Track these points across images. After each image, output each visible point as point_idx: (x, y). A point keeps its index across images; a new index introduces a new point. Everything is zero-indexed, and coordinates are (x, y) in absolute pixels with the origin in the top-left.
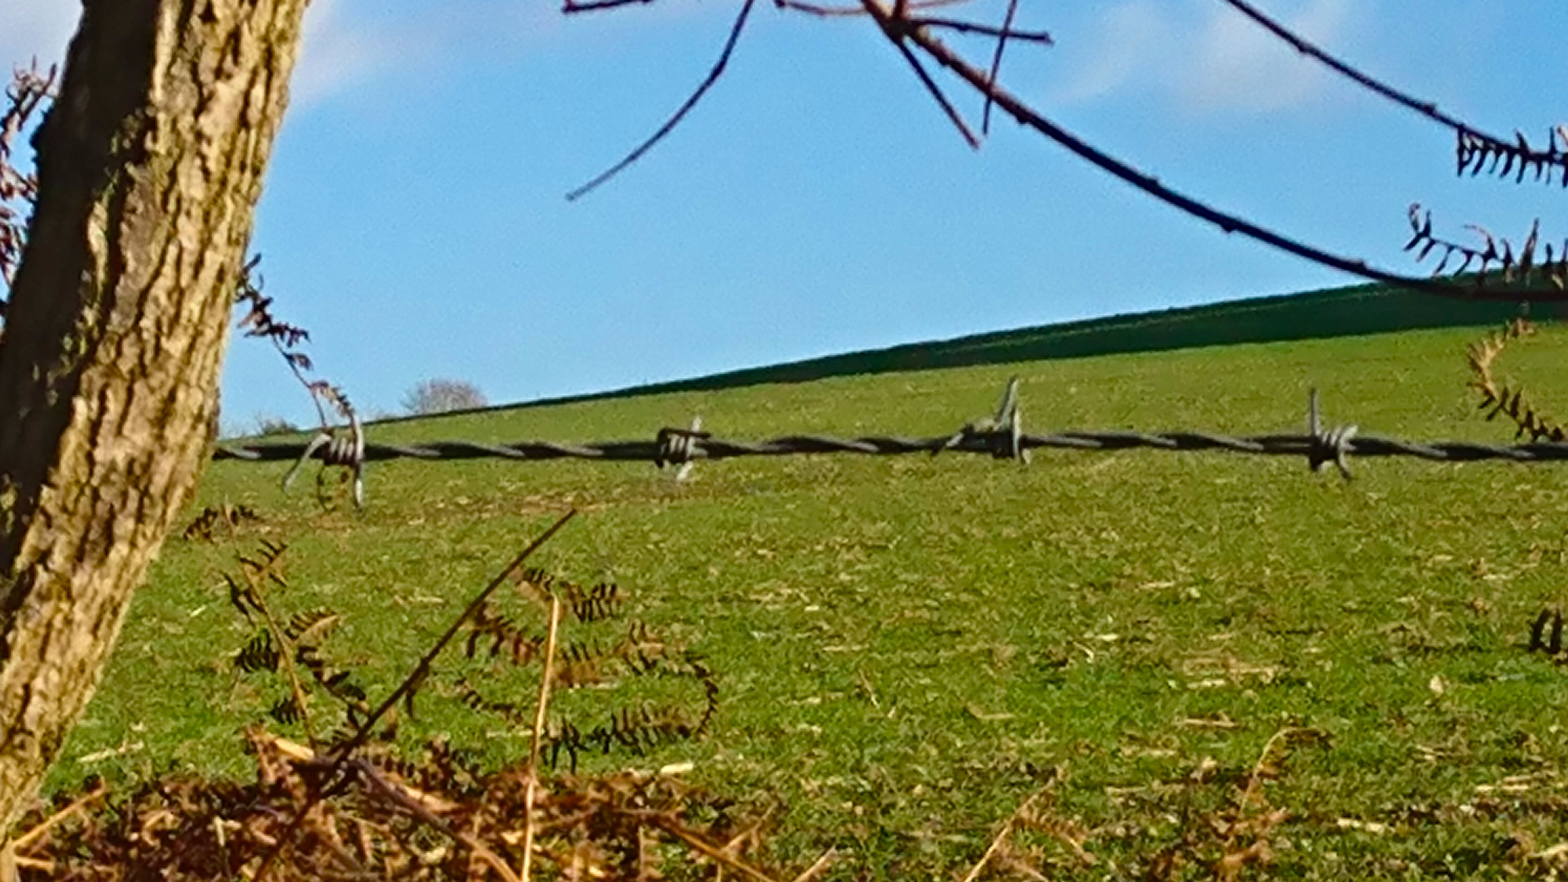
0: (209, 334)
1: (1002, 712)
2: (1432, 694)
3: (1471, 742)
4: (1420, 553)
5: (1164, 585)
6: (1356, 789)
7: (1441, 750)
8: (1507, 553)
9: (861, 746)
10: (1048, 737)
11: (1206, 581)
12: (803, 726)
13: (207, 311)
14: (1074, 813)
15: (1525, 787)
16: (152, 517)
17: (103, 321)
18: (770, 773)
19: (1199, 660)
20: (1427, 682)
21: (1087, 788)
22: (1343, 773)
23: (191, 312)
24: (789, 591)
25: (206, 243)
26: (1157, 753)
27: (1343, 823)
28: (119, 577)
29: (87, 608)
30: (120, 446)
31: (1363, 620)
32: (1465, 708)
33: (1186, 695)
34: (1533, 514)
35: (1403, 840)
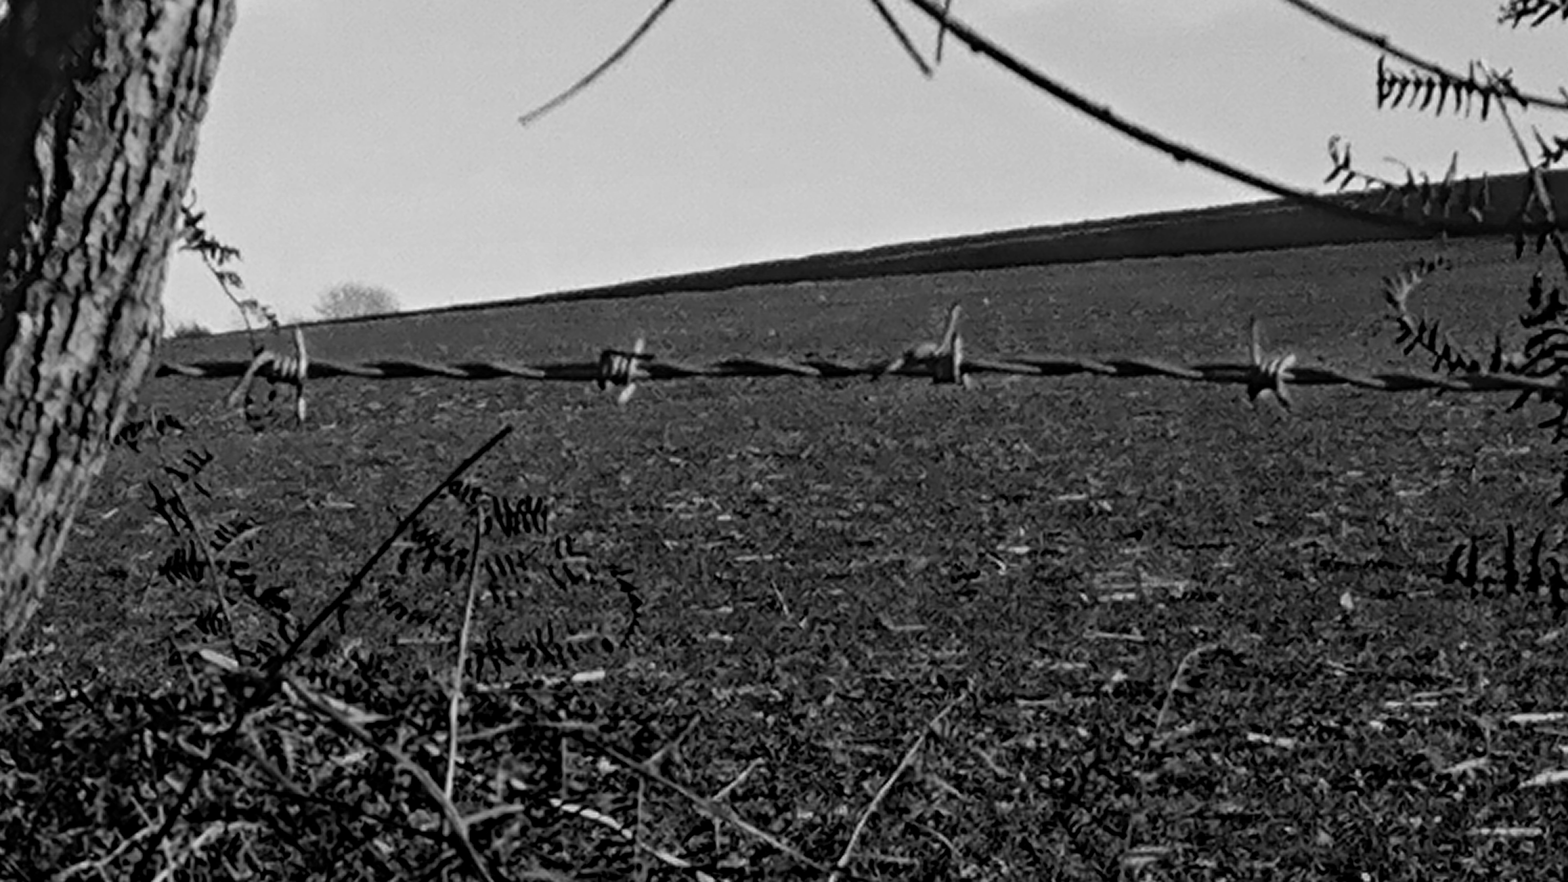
0: (155, 250)
1: (916, 623)
2: (1343, 611)
3: (1382, 657)
4: (1331, 468)
5: (1077, 497)
6: (1266, 703)
7: (1353, 666)
8: (1418, 470)
9: (772, 655)
10: (958, 649)
11: (1118, 494)
12: (714, 635)
13: (153, 228)
14: (984, 725)
15: (1434, 704)
16: (95, 433)
17: (49, 236)
18: (682, 682)
19: (1112, 574)
20: (1338, 597)
21: (998, 701)
22: (1253, 686)
23: (136, 228)
24: (702, 500)
25: (152, 160)
26: (1068, 666)
27: (1252, 737)
28: (63, 492)
29: (30, 524)
30: (64, 362)
31: (1275, 535)
32: (1376, 624)
33: (1097, 609)
34: (1445, 429)
35: (1312, 756)
